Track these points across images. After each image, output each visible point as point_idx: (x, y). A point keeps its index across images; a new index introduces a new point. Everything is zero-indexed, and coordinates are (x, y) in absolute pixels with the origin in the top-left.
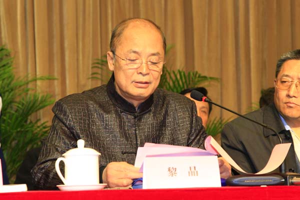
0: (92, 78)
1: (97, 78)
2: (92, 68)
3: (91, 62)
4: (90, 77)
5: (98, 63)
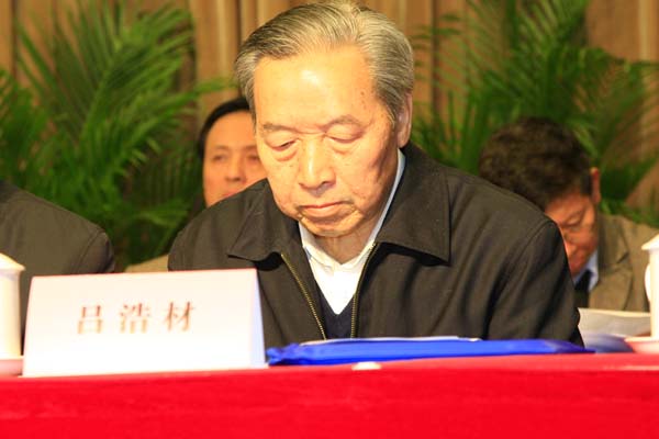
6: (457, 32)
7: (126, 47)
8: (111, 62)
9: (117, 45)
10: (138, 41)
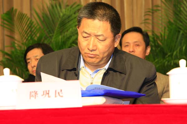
0: (145, 23)
1: (149, 23)
2: (145, 15)
3: (143, 11)
4: (144, 22)
5: (149, 12)
6: (159, 10)
7: (64, 15)
8: (60, 19)
9: (61, 14)
10: (68, 13)
